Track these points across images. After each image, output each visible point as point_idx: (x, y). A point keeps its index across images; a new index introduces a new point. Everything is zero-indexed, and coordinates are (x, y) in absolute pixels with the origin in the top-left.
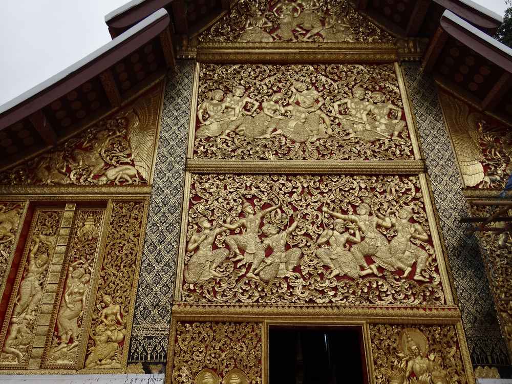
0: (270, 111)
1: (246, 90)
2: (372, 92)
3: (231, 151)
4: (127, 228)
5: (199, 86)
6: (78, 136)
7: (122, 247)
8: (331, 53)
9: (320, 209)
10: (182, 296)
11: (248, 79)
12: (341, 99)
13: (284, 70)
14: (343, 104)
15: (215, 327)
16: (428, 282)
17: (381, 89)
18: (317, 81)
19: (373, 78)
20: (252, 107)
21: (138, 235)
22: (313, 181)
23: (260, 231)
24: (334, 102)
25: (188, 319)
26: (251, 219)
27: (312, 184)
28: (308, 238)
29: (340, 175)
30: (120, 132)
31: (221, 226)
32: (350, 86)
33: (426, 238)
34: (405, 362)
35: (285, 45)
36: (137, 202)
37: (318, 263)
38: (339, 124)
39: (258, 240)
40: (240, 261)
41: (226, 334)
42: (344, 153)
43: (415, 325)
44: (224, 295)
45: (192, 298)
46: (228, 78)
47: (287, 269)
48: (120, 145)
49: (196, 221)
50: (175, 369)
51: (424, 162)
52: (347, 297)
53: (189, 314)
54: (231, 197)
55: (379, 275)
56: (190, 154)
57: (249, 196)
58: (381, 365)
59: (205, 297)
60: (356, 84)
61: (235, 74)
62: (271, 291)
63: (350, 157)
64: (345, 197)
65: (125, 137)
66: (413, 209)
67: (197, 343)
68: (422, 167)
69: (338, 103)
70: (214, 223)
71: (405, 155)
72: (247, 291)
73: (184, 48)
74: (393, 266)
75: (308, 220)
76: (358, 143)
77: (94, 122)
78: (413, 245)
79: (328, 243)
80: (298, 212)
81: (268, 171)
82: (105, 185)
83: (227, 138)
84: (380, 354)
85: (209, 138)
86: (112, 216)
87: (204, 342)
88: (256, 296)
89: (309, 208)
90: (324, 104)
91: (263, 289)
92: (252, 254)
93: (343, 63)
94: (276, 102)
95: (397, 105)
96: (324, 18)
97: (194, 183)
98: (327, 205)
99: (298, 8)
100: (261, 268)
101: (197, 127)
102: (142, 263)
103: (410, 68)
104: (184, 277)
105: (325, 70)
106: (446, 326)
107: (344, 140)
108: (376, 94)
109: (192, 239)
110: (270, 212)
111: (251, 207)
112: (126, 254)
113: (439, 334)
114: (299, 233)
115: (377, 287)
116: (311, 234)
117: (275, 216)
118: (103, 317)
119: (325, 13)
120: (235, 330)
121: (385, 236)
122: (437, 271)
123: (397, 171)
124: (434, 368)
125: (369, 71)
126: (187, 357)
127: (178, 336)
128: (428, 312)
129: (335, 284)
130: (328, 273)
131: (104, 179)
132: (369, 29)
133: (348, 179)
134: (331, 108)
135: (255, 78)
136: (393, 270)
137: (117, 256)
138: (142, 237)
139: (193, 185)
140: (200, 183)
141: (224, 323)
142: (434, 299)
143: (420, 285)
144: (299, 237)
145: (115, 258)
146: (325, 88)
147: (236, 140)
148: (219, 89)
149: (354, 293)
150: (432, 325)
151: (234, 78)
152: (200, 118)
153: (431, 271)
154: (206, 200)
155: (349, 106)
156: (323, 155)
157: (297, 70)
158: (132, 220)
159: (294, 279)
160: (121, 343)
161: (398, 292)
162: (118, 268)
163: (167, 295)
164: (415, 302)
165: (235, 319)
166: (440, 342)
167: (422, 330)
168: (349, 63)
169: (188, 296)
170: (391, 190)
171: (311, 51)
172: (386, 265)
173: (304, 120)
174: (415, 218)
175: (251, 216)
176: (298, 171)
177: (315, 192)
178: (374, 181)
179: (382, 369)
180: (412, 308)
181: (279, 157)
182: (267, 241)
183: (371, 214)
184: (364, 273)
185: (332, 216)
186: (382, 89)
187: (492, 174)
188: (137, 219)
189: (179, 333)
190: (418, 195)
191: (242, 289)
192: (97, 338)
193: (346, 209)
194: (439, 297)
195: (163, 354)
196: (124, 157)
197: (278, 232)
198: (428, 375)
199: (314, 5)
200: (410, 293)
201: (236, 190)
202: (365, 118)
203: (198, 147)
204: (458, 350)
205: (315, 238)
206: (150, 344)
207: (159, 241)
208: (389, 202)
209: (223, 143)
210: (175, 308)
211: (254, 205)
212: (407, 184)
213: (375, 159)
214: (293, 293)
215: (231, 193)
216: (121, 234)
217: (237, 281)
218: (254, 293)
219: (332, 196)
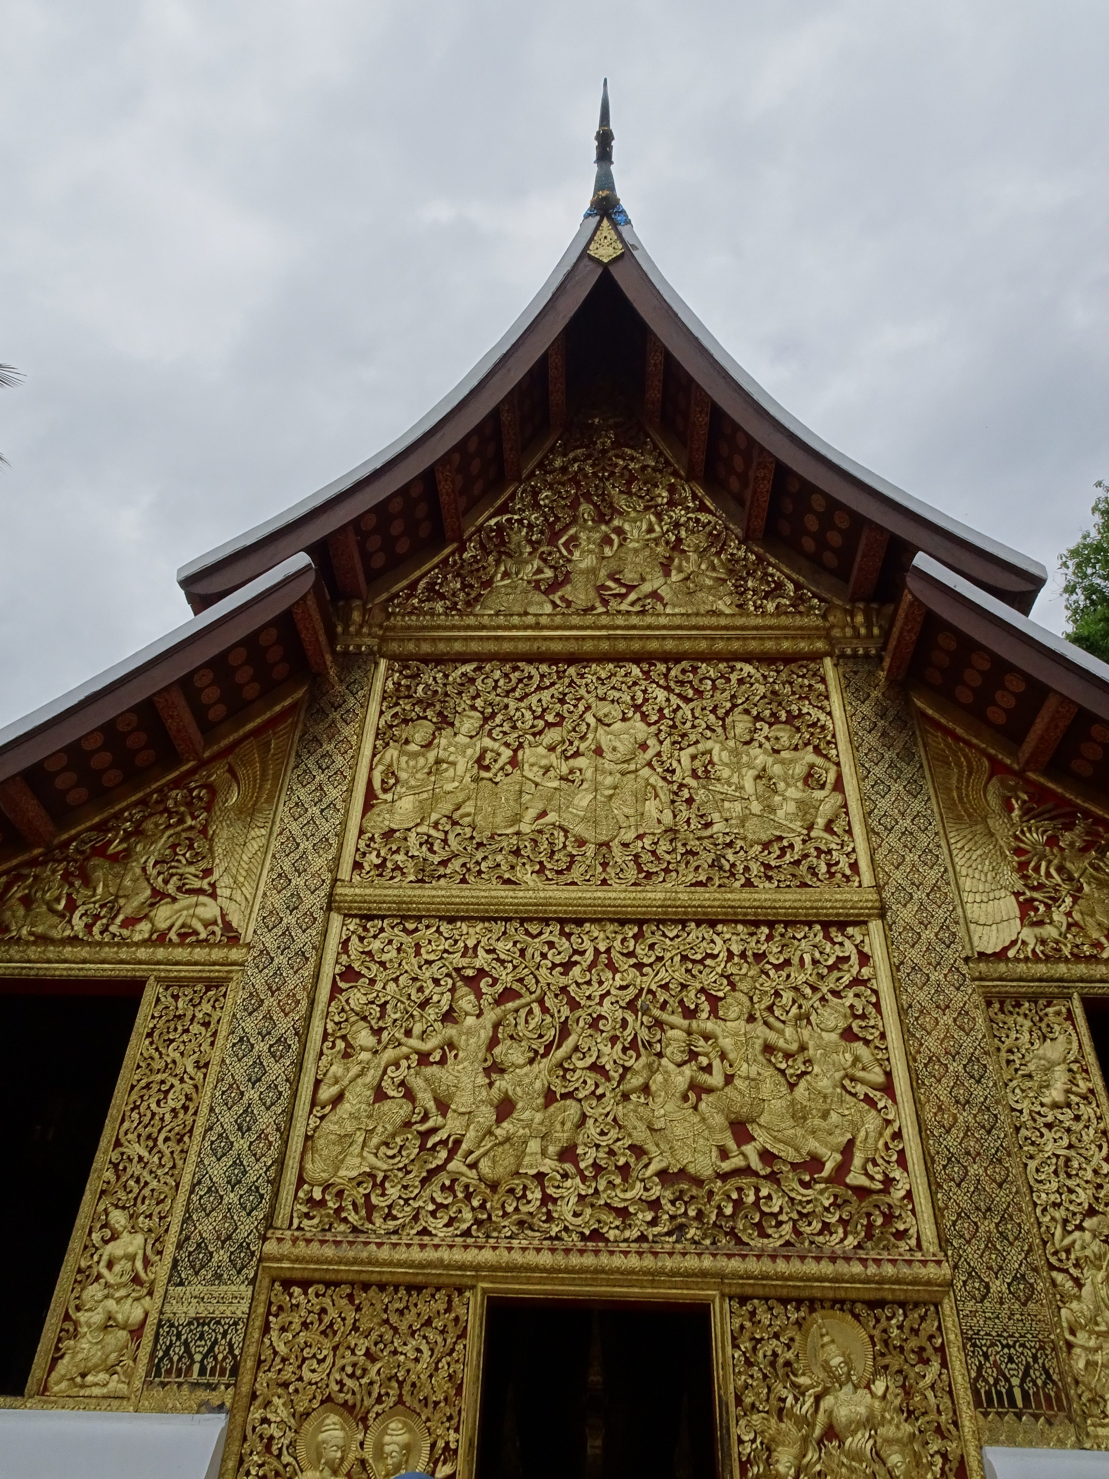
0: (535, 769)
1: (486, 720)
2: (771, 725)
3: (440, 863)
4: (182, 1048)
5: (382, 713)
6: (102, 828)
7: (167, 1092)
8: (680, 638)
9: (631, 1006)
10: (292, 1217)
11: (492, 697)
12: (697, 742)
13: (574, 674)
14: (703, 754)
15: (361, 1297)
16: (880, 1191)
17: (791, 718)
18: (646, 700)
19: (774, 693)
20: (495, 761)
21: (206, 1065)
22: (620, 937)
23: (489, 1056)
24: (681, 749)
25: (297, 1275)
26: (470, 1028)
27: (617, 944)
28: (599, 1077)
29: (684, 923)
30: (194, 818)
31: (400, 1044)
32: (721, 712)
33: (880, 1078)
34: (812, 1399)
35: (575, 620)
36: (212, 984)
37: (618, 1140)
38: (690, 801)
39: (482, 1080)
40: (434, 1130)
41: (385, 1316)
42: (697, 868)
43: (842, 1302)
44: (389, 1216)
45: (315, 1221)
46: (446, 694)
47: (544, 1153)
48: (191, 847)
49: (343, 1032)
50: (257, 1403)
51: (880, 894)
52: (681, 1229)
53: (301, 1262)
54: (428, 974)
55: (762, 1173)
56: (345, 871)
57: (470, 973)
58: (753, 1405)
59: (345, 1220)
60: (734, 706)
61: (462, 685)
62: (503, 1207)
63: (709, 879)
64: (693, 976)
65: (204, 831)
66: (852, 1007)
67: (311, 1336)
68: (877, 904)
69: (692, 750)
70: (385, 1035)
71: (839, 876)
72: (446, 1207)
73: (352, 629)
74: (797, 1150)
75: (602, 1032)
76: (730, 845)
77: (140, 795)
78: (848, 1097)
79: (645, 1089)
80: (579, 1012)
81: (516, 912)
82: (145, 943)
83: (433, 832)
84: (752, 1376)
85: (393, 831)
86: (153, 1017)
87: (331, 1335)
88: (464, 1221)
89: (607, 1001)
90: (659, 754)
91: (485, 1201)
92: (463, 1114)
93: (708, 658)
94: (552, 749)
95: (825, 756)
96: (671, 559)
97: (348, 939)
98: (650, 996)
99: (614, 536)
100: (482, 1150)
101: (367, 807)
102: (206, 1131)
103: (856, 673)
104: (302, 1169)
105: (666, 676)
106: (916, 1305)
107: (698, 839)
108: (779, 730)
109: (330, 1074)
110: (517, 1011)
111: (472, 997)
112: (173, 1110)
113: (900, 1327)
114: (580, 1064)
115: (756, 1203)
116: (607, 1067)
117: (527, 1022)
118: (103, 1263)
119: (673, 549)
120: (407, 1307)
121: (782, 1072)
122: (902, 1162)
123: (817, 915)
124: (883, 1417)
125: (765, 677)
126: (286, 1375)
127: (271, 1318)
128: (872, 1269)
129: (656, 1191)
130: (641, 1165)
131: (144, 927)
132: (768, 583)
133: (705, 931)
134: (675, 764)
135: (508, 693)
136: (798, 1161)
137: (153, 1114)
138: (214, 1069)
139: (345, 943)
140: (361, 939)
141: (382, 1287)
142: (893, 1235)
143: (861, 1199)
144: (578, 1073)
145: (146, 1120)
146: (662, 717)
147: (451, 837)
148: (426, 718)
149: (700, 1215)
150: (881, 1304)
151: (460, 693)
152: (377, 784)
153: (888, 1162)
154: (370, 980)
155: (716, 759)
156: (649, 875)
157: (603, 676)
158: (195, 1028)
159: (559, 1177)
160: (137, 1332)
161: (806, 1215)
162: (151, 1143)
163: (254, 1213)
164: (846, 1243)
165: (408, 1279)
166: (902, 1349)
167: (856, 1317)
168: (721, 660)
169: (307, 1216)
170: (802, 959)
171: (635, 632)
172: (781, 1146)
173: (611, 792)
174: (856, 1029)
175: (470, 1021)
176: (585, 912)
177: (623, 963)
178: (763, 938)
179: (755, 1417)
180: (833, 1259)
181: (548, 879)
182: (503, 1083)
183: (751, 1019)
184: (726, 1166)
185: (659, 1023)
186: (795, 717)
187: (1040, 923)
188: (206, 1025)
189: (274, 1309)
190: (866, 972)
191: (433, 1200)
192: (82, 1317)
193: (692, 1007)
194: (906, 1230)
195: (228, 1365)
196: (196, 876)
197: (531, 1061)
198: (867, 1435)
199: (650, 530)
200: (834, 1219)
201: (442, 958)
202: (749, 784)
203: (364, 854)
204: (945, 1371)
205: (616, 1076)
206: (202, 1337)
207: (249, 1080)
208: (796, 989)
209: (421, 844)
210: (270, 1247)
211: (479, 995)
212: (841, 944)
213: (767, 885)
214: (555, 1215)
215: (429, 963)
216: (169, 1060)
217: (424, 1182)
218: (460, 1212)
219: (662, 973)
